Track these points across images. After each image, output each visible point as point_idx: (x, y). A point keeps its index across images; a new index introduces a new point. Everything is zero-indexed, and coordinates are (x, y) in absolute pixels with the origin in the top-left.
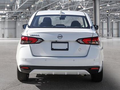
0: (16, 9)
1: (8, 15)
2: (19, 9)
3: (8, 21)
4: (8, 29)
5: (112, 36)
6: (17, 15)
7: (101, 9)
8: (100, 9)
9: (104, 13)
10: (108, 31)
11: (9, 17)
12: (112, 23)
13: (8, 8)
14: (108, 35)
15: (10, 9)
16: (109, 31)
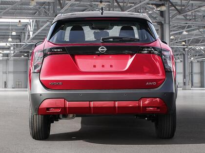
0: (28, 38)
1: (14, 49)
2: (33, 39)
3: (14, 60)
4: (14, 72)
5: (192, 85)
6: (29, 49)
7: (173, 39)
8: (171, 39)
9: (178, 45)
10: (184, 77)
11: (15, 52)
12: (192, 62)
13: (13, 37)
14: (184, 84)
15: (17, 39)
16: (187, 77)
